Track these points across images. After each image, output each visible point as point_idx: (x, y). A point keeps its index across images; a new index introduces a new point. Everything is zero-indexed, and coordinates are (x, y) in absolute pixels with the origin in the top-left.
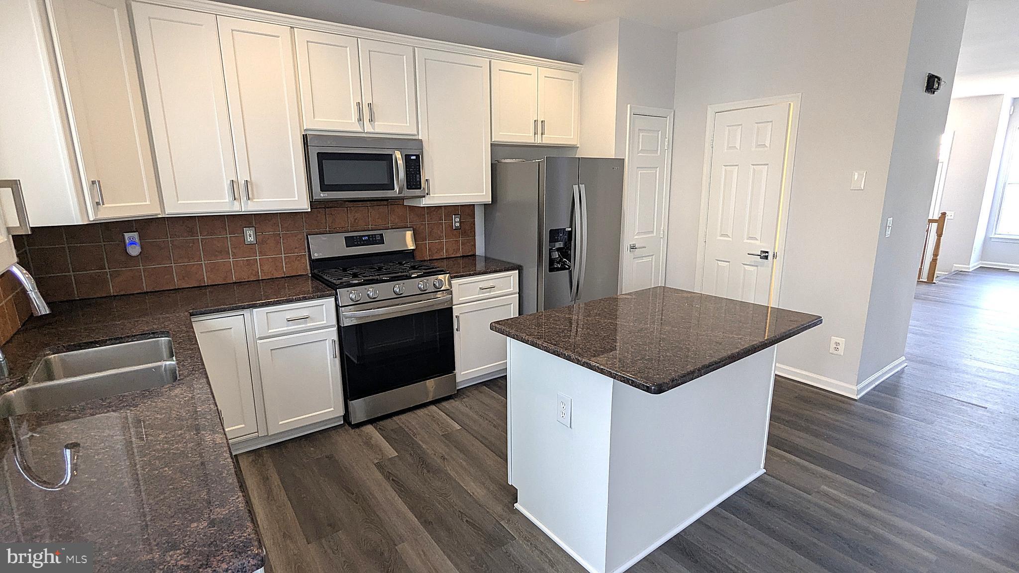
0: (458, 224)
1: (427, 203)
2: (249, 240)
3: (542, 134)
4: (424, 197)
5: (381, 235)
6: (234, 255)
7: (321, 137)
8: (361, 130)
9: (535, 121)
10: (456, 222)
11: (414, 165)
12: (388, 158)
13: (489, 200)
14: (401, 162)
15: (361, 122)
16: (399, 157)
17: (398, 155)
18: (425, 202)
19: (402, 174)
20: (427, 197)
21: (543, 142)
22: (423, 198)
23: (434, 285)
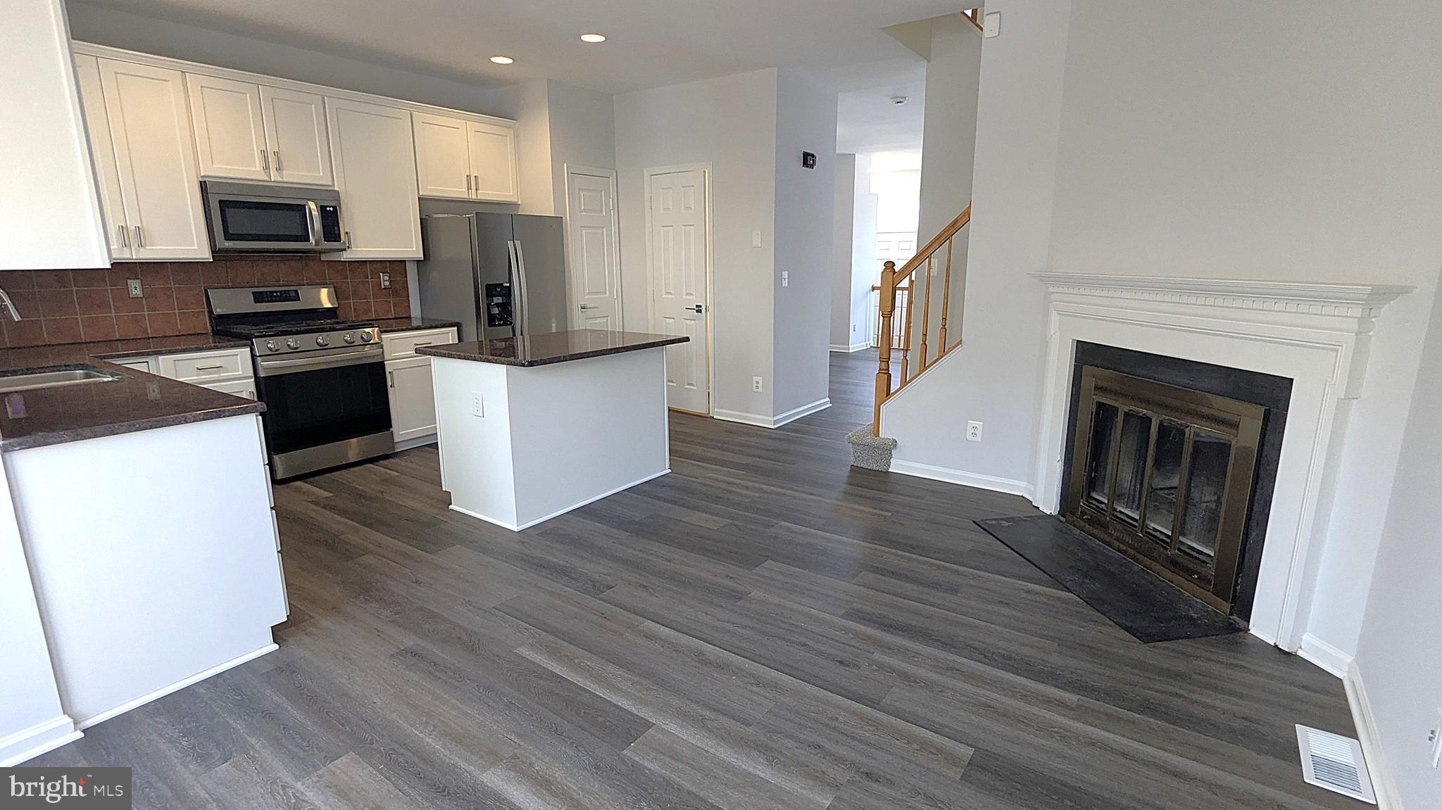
0: (387, 283)
1: (349, 256)
2: (134, 293)
3: (476, 190)
4: (345, 250)
5: (296, 292)
6: (117, 309)
7: (223, 184)
8: (268, 179)
9: (467, 176)
10: (384, 281)
11: (331, 218)
12: (301, 208)
13: (421, 256)
14: (315, 213)
15: (267, 171)
16: (313, 209)
17: (312, 205)
18: (346, 256)
19: (318, 225)
20: (348, 250)
21: (479, 198)
22: (344, 252)
23: (362, 338)
